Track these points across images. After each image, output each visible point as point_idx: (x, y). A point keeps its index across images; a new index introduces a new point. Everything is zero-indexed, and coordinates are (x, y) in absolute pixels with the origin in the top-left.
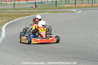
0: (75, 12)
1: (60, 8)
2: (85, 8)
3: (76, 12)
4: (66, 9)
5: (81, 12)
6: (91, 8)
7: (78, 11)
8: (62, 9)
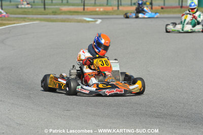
0: (89, 21)
1: (54, 13)
2: (106, 15)
3: (93, 23)
4: (69, 14)
5: (101, 22)
6: (117, 15)
7: (96, 21)
8: (59, 14)
